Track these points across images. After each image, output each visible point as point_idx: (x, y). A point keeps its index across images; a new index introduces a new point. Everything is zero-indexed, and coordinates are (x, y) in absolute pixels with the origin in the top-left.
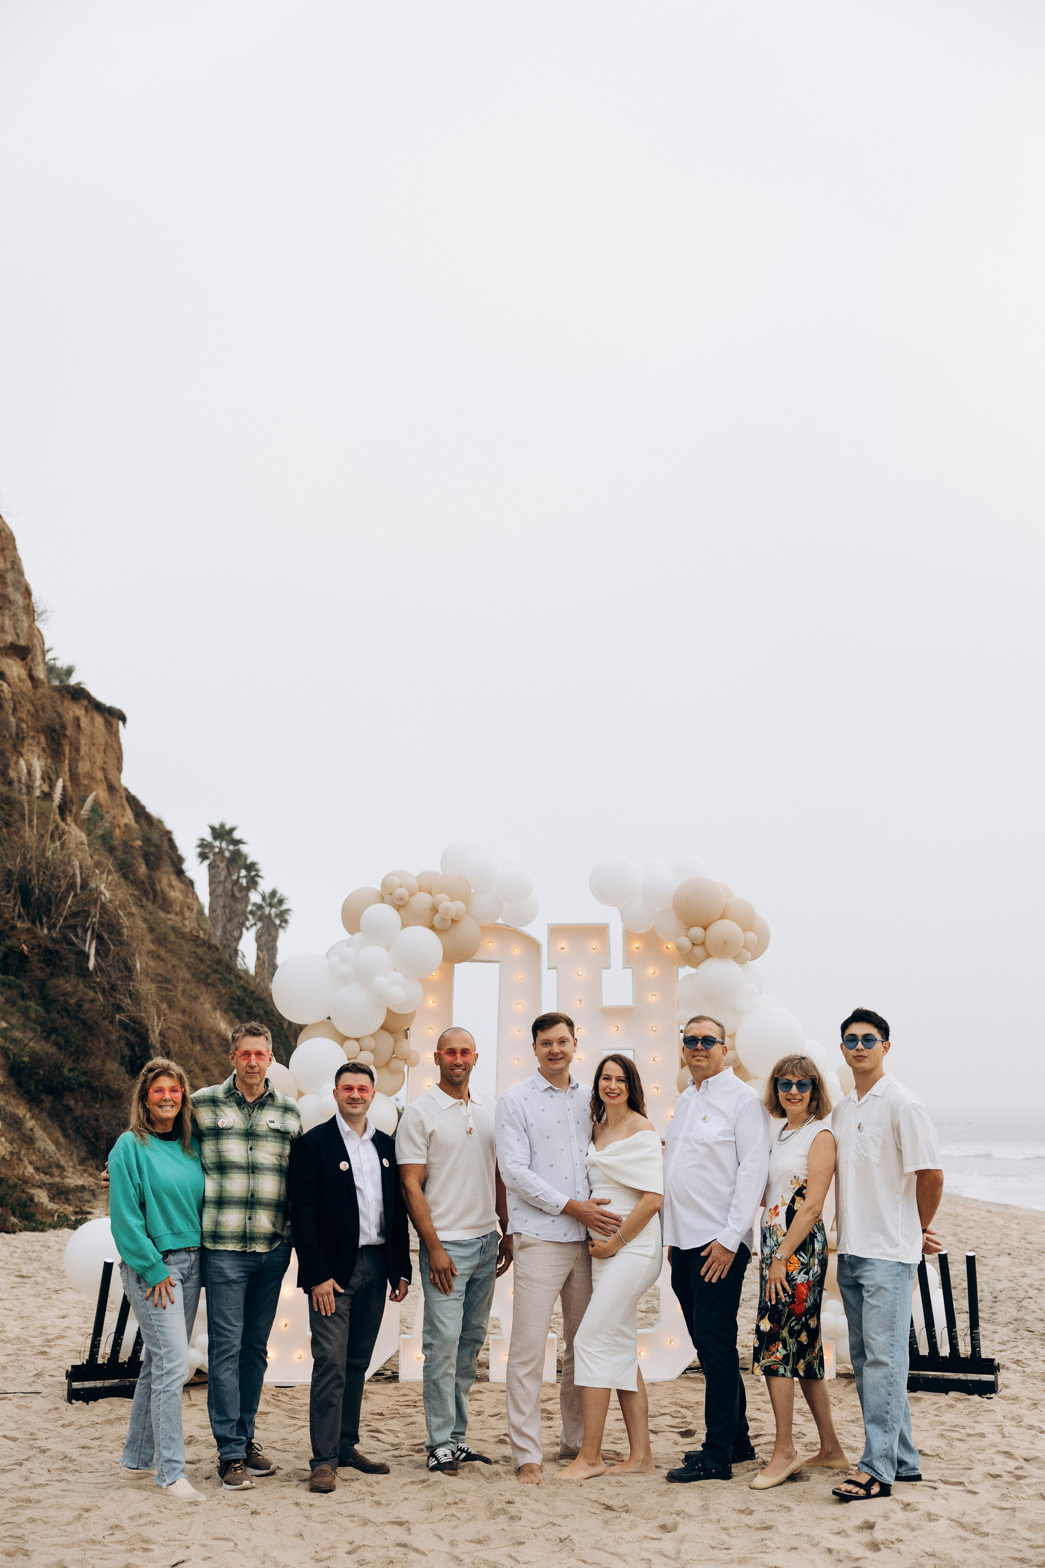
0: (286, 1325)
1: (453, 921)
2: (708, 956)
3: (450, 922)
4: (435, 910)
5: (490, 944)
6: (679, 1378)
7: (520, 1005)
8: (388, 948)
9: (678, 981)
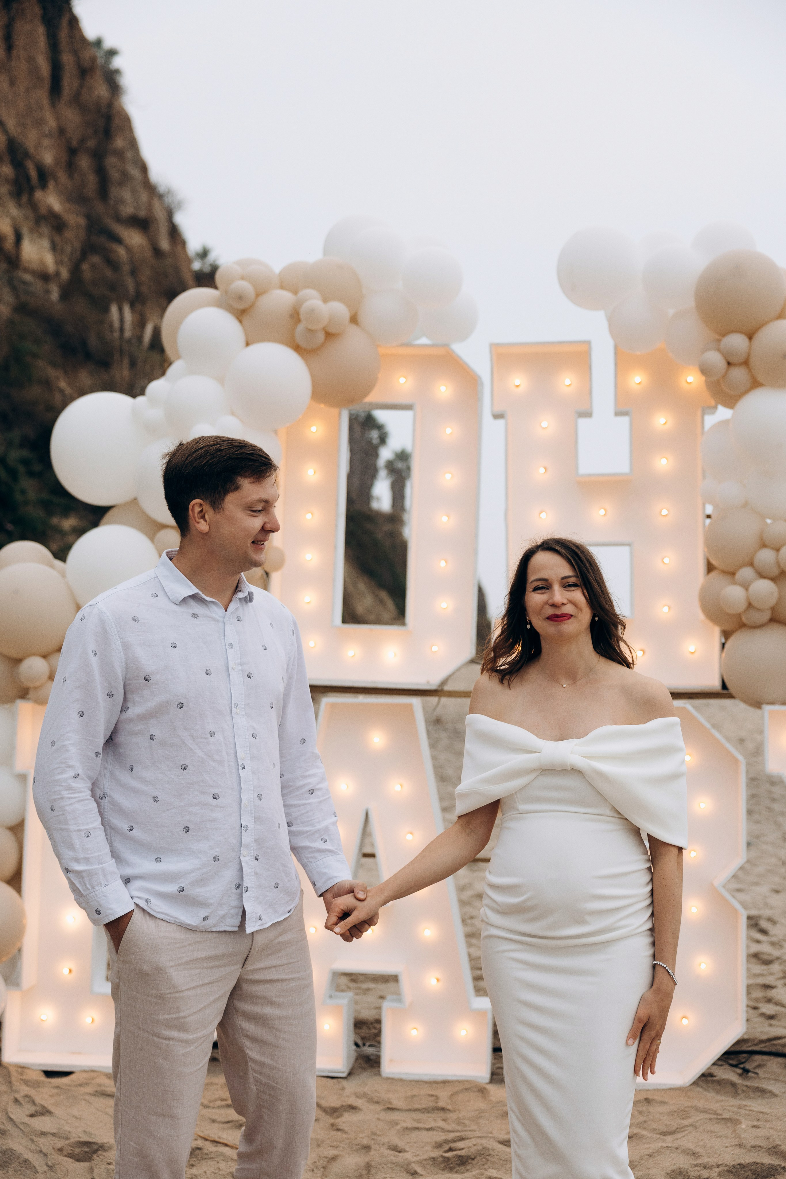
0: (70, 971)
1: (329, 335)
2: (755, 384)
3: (321, 336)
4: (295, 316)
5: (402, 380)
6: (695, 1083)
7: (448, 476)
8: (221, 380)
9: (703, 432)
